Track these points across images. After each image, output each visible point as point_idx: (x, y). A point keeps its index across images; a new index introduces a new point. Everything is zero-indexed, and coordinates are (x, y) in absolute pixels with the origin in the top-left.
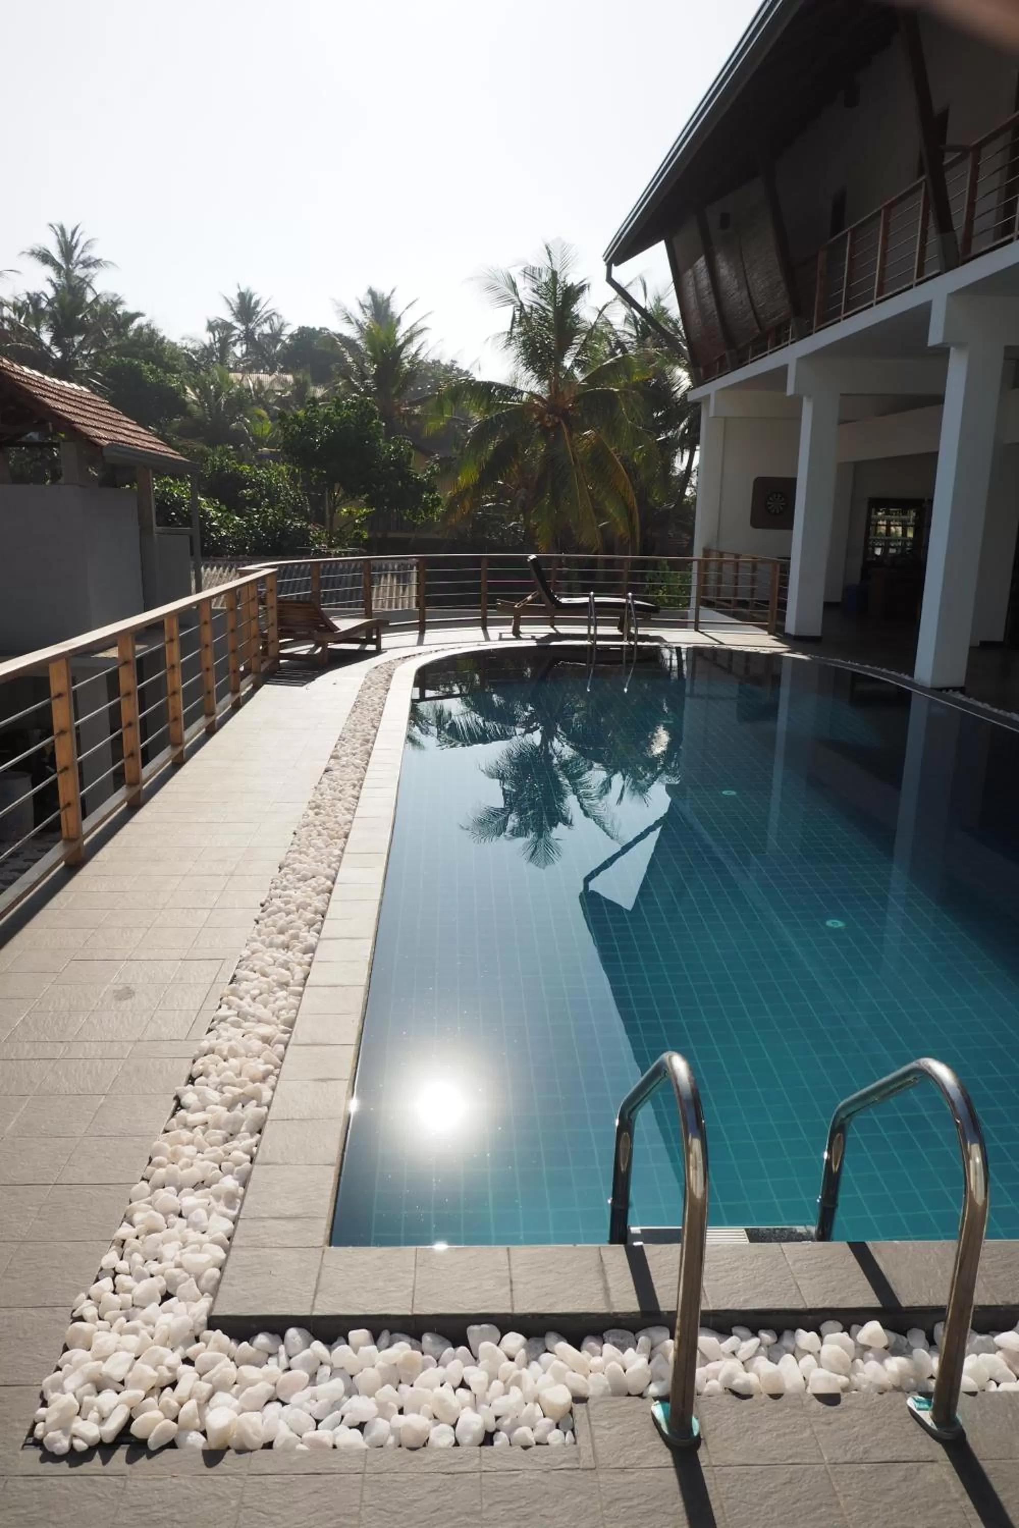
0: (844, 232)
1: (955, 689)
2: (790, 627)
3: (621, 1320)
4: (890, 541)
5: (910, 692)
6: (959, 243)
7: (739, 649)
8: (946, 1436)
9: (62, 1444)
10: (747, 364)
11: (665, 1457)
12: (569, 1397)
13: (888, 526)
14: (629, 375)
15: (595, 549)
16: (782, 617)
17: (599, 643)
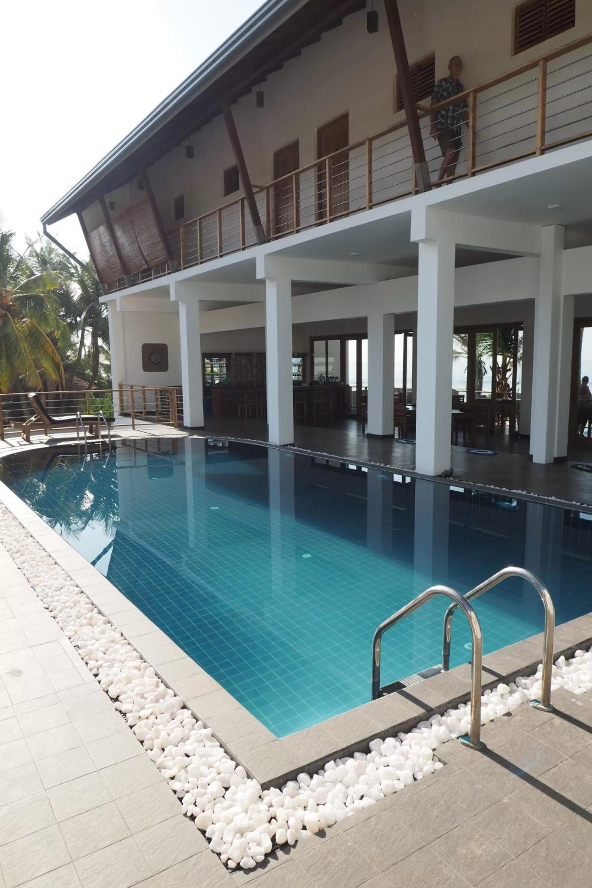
0: (195, 219)
1: (290, 445)
2: (187, 422)
3: (422, 717)
4: (213, 375)
5: (267, 448)
6: (265, 230)
7: (169, 437)
8: (551, 710)
9: (252, 864)
10: (138, 284)
11: (479, 754)
12: (431, 751)
13: (212, 368)
14: (44, 285)
15: (38, 389)
16: (181, 418)
17: (88, 441)
